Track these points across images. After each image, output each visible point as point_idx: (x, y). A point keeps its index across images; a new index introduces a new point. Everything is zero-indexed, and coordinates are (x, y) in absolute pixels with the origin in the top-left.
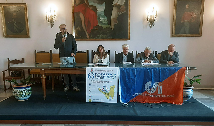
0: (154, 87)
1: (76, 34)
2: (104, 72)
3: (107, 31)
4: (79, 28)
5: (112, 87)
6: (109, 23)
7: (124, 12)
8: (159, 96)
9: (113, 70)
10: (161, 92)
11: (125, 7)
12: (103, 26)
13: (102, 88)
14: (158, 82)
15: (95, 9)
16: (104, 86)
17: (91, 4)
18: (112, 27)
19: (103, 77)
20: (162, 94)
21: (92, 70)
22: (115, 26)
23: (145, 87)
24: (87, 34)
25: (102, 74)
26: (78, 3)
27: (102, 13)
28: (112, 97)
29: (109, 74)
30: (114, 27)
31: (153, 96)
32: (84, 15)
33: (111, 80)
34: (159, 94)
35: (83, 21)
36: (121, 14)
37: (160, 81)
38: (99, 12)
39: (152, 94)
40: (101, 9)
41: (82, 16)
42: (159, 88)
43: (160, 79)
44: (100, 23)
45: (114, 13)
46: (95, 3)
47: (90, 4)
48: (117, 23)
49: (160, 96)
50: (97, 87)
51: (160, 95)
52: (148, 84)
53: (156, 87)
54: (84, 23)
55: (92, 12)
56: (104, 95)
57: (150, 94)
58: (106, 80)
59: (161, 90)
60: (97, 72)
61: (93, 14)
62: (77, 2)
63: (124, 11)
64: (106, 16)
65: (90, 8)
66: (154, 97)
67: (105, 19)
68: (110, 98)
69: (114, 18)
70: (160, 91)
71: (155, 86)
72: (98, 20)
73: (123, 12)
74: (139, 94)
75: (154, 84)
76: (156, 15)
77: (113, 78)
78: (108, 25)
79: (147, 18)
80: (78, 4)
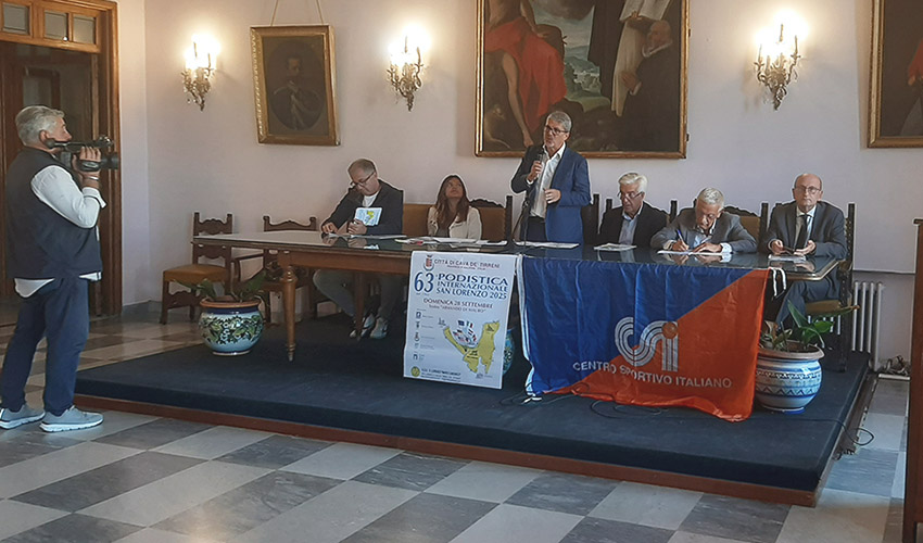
0: (647, 341)
1: (488, 134)
2: (466, 272)
3: (600, 122)
4: (498, 110)
5: (490, 329)
6: (607, 91)
7: (664, 47)
8: (667, 380)
9: (497, 266)
10: (675, 365)
11: (668, 28)
12: (581, 101)
13: (454, 328)
14: (661, 323)
15: (555, 38)
16: (461, 323)
17: (542, 18)
18: (617, 105)
19: (462, 288)
20: (679, 373)
21: (428, 262)
22: (629, 101)
23: (617, 341)
24: (525, 132)
25: (461, 278)
26: (498, 19)
27: (582, 51)
28: (487, 363)
29: (485, 280)
30: (625, 105)
31: (646, 376)
32: (516, 62)
33: (487, 300)
34: (666, 373)
35: (512, 85)
36: (652, 56)
37: (669, 320)
38: (570, 50)
39: (640, 368)
40: (577, 37)
41: (509, 65)
42: (664, 346)
43: (667, 312)
44: (574, 91)
45: (627, 52)
46: (556, 14)
47: (539, 20)
48: (637, 88)
49: (674, 381)
50: (442, 323)
51: (674, 375)
52: (624, 327)
53: (654, 341)
54: (517, 92)
55: (548, 51)
56: (458, 355)
57: (632, 368)
58: (472, 298)
59: (675, 353)
60: (444, 269)
61: (550, 58)
62: (495, 16)
63: (664, 43)
64: (596, 64)
65: (540, 35)
66: (652, 380)
67: (592, 75)
68: (481, 368)
69: (623, 73)
70: (671, 360)
71: (649, 336)
72: (566, 80)
73: (660, 48)
74: (602, 366)
75: (647, 330)
76: (795, 56)
77: (496, 295)
78: (603, 98)
79: (757, 67)
80: (499, 23)
